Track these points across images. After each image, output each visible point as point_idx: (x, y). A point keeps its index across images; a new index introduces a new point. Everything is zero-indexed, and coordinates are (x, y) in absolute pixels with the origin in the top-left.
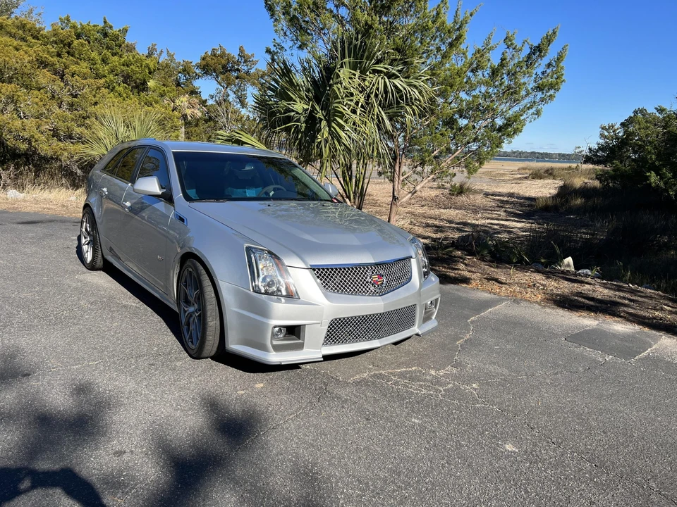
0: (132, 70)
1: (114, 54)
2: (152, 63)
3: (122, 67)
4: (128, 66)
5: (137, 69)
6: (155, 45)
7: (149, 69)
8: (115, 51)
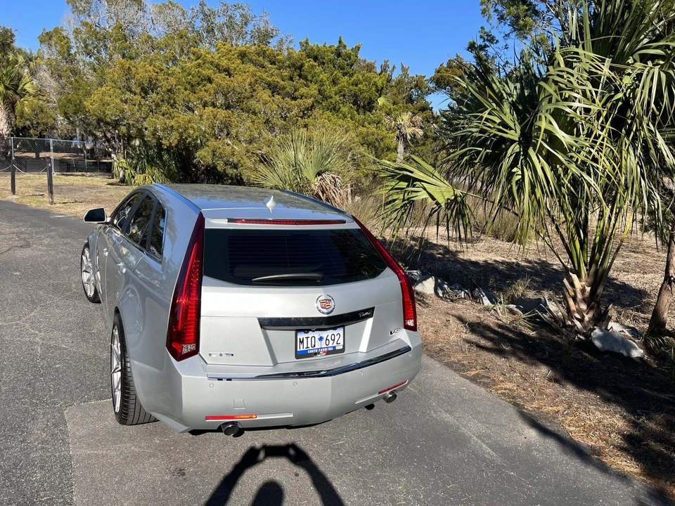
0: (360, 90)
1: (344, 74)
2: (381, 80)
3: (351, 87)
4: (356, 85)
5: (365, 88)
6: (388, 61)
7: (377, 86)
8: (345, 71)
